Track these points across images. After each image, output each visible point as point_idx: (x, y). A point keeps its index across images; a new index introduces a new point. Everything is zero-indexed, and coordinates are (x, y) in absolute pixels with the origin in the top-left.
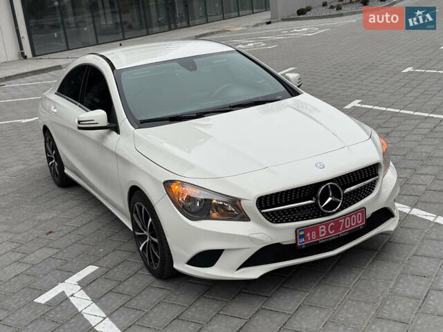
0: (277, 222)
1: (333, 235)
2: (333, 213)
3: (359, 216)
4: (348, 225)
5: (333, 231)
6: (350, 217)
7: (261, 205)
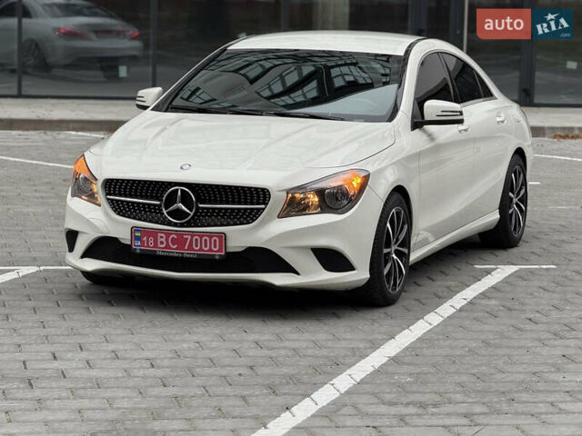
0: (119, 214)
1: (174, 251)
2: (182, 225)
3: (215, 241)
4: (196, 246)
5: (175, 246)
6: (201, 237)
7: (110, 190)
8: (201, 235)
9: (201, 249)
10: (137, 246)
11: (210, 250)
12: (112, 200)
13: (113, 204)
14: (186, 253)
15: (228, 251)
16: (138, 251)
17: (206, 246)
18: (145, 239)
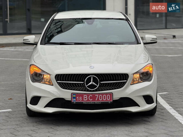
0: (64, 88)
1: (91, 101)
2: (93, 91)
3: (108, 96)
4: (101, 99)
5: (92, 100)
6: (103, 95)
7: (58, 79)
8: (103, 94)
9: (103, 100)
10: (74, 101)
11: (107, 100)
12: (60, 83)
13: (60, 84)
14: (96, 102)
15: (113, 100)
16: (75, 103)
17: (105, 99)
18: (78, 97)
